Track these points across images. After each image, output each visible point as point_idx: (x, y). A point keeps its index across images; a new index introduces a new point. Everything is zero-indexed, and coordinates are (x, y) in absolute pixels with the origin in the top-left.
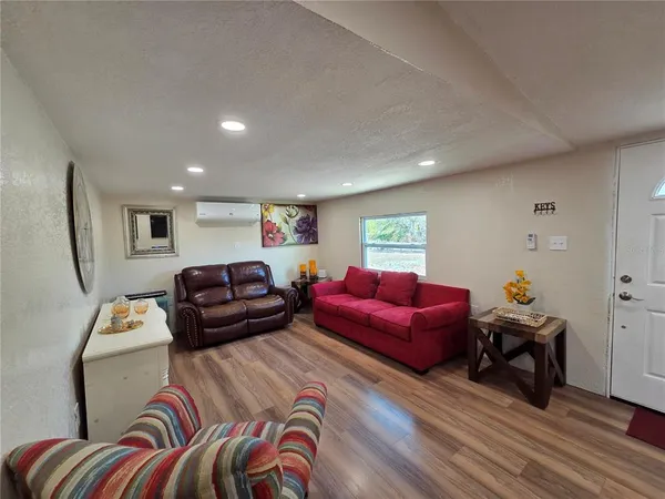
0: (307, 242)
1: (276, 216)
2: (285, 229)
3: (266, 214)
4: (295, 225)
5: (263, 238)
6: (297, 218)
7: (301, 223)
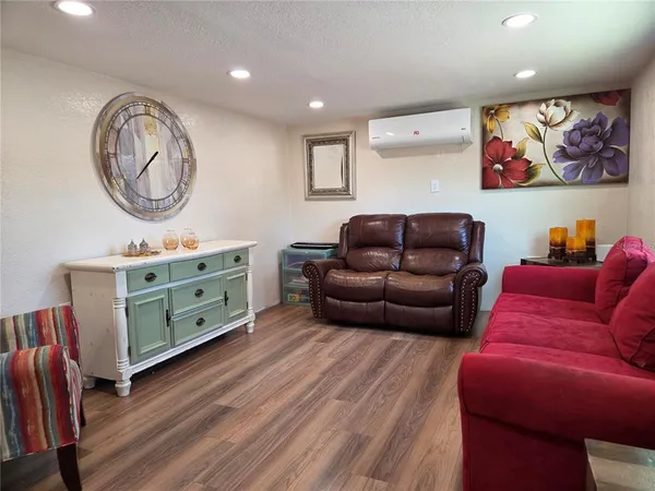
0: (593, 180)
1: (516, 128)
2: (533, 152)
3: (490, 126)
4: (560, 141)
5: (484, 171)
6: (568, 126)
7: (577, 136)
